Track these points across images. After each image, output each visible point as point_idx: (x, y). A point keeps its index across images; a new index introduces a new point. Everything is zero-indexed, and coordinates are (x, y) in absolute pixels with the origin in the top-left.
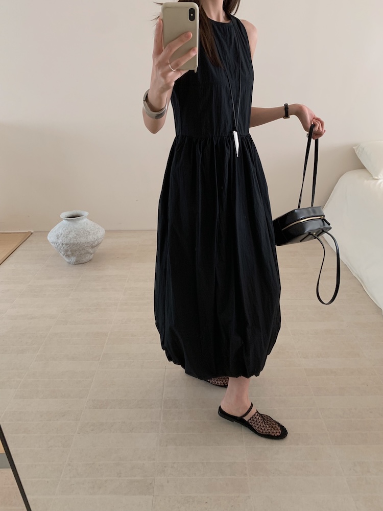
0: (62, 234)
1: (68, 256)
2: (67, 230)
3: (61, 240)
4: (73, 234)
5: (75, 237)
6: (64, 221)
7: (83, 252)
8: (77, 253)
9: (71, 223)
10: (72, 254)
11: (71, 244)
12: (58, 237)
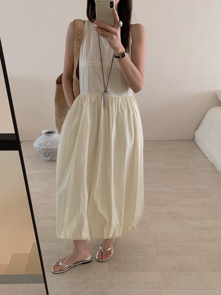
0: (42, 143)
1: (45, 156)
2: (46, 141)
5: (51, 145)
6: (44, 135)
7: (55, 154)
9: (48, 136)
10: (49, 155)
11: (48, 149)
12: (40, 145)
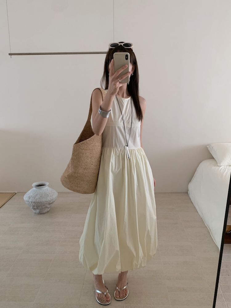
0: (32, 196)
1: (34, 209)
2: (35, 194)
3: (31, 200)
4: (39, 196)
5: (40, 198)
6: (34, 188)
7: (43, 207)
8: (40, 207)
9: (38, 189)
10: (37, 208)
11: (37, 202)
12: (29, 198)
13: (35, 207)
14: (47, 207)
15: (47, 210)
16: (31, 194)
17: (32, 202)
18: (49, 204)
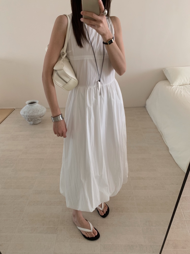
3: (26, 114)
6: (27, 105)
7: (36, 119)
8: (34, 120)
11: (30, 116)
12: (24, 113)
13: (30, 120)
14: (39, 120)
15: (39, 122)
16: (26, 110)
17: (27, 116)
18: (40, 117)
